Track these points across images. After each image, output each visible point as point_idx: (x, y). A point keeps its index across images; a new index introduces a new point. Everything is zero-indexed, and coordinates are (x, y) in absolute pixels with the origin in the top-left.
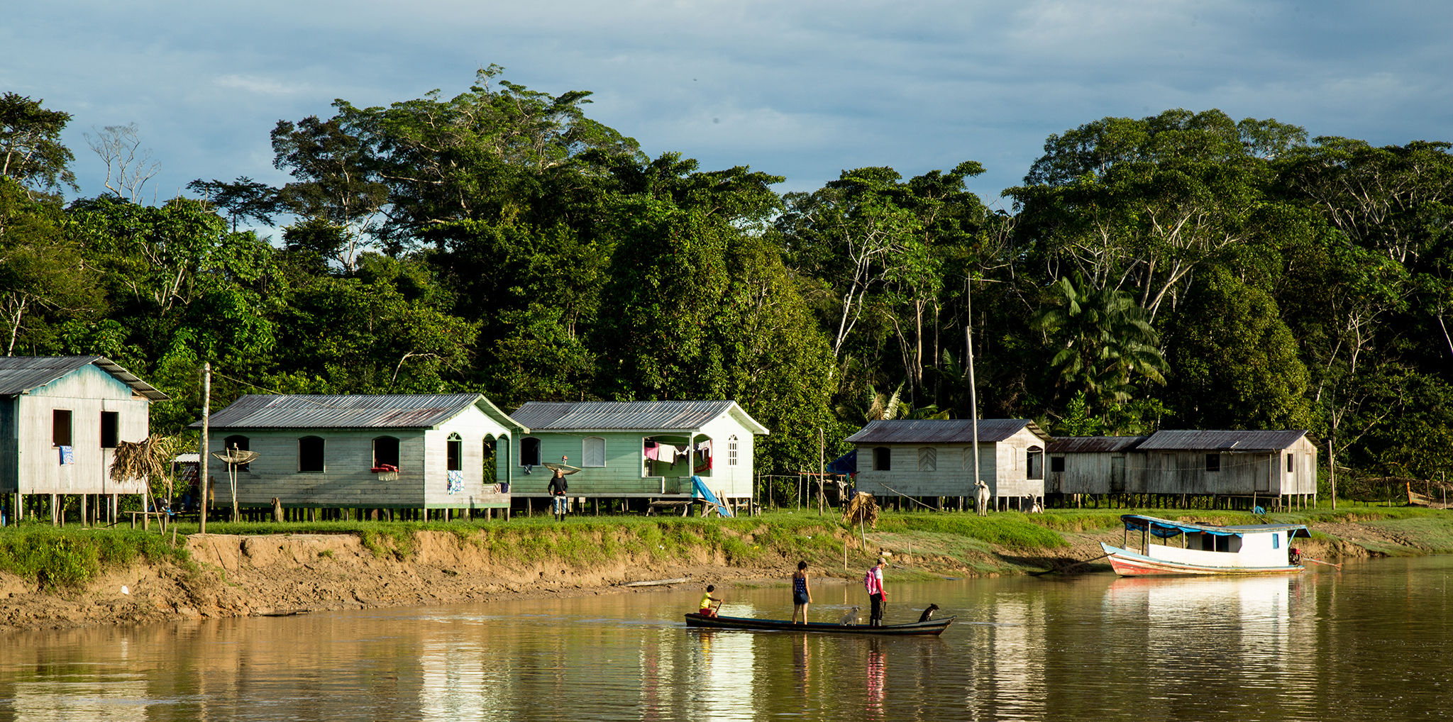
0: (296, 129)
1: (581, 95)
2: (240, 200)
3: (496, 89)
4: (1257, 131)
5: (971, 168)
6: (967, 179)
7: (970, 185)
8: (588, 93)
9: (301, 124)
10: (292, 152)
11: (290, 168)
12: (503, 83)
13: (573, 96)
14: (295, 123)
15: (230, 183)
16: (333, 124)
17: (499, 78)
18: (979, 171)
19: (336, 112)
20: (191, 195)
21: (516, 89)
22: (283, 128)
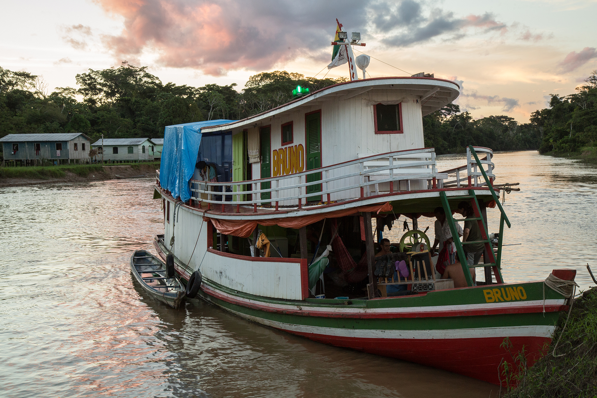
0: (81, 76)
1: (146, 67)
2: (67, 92)
3: (126, 66)
4: (294, 75)
5: (234, 84)
6: (233, 87)
7: (234, 88)
8: (147, 67)
9: (82, 75)
10: (80, 81)
11: (80, 84)
12: (128, 65)
13: (144, 68)
14: (81, 74)
15: (65, 88)
16: (89, 75)
17: (127, 64)
18: (236, 85)
19: (89, 71)
20: (57, 91)
21: (131, 66)
22: (78, 76)
